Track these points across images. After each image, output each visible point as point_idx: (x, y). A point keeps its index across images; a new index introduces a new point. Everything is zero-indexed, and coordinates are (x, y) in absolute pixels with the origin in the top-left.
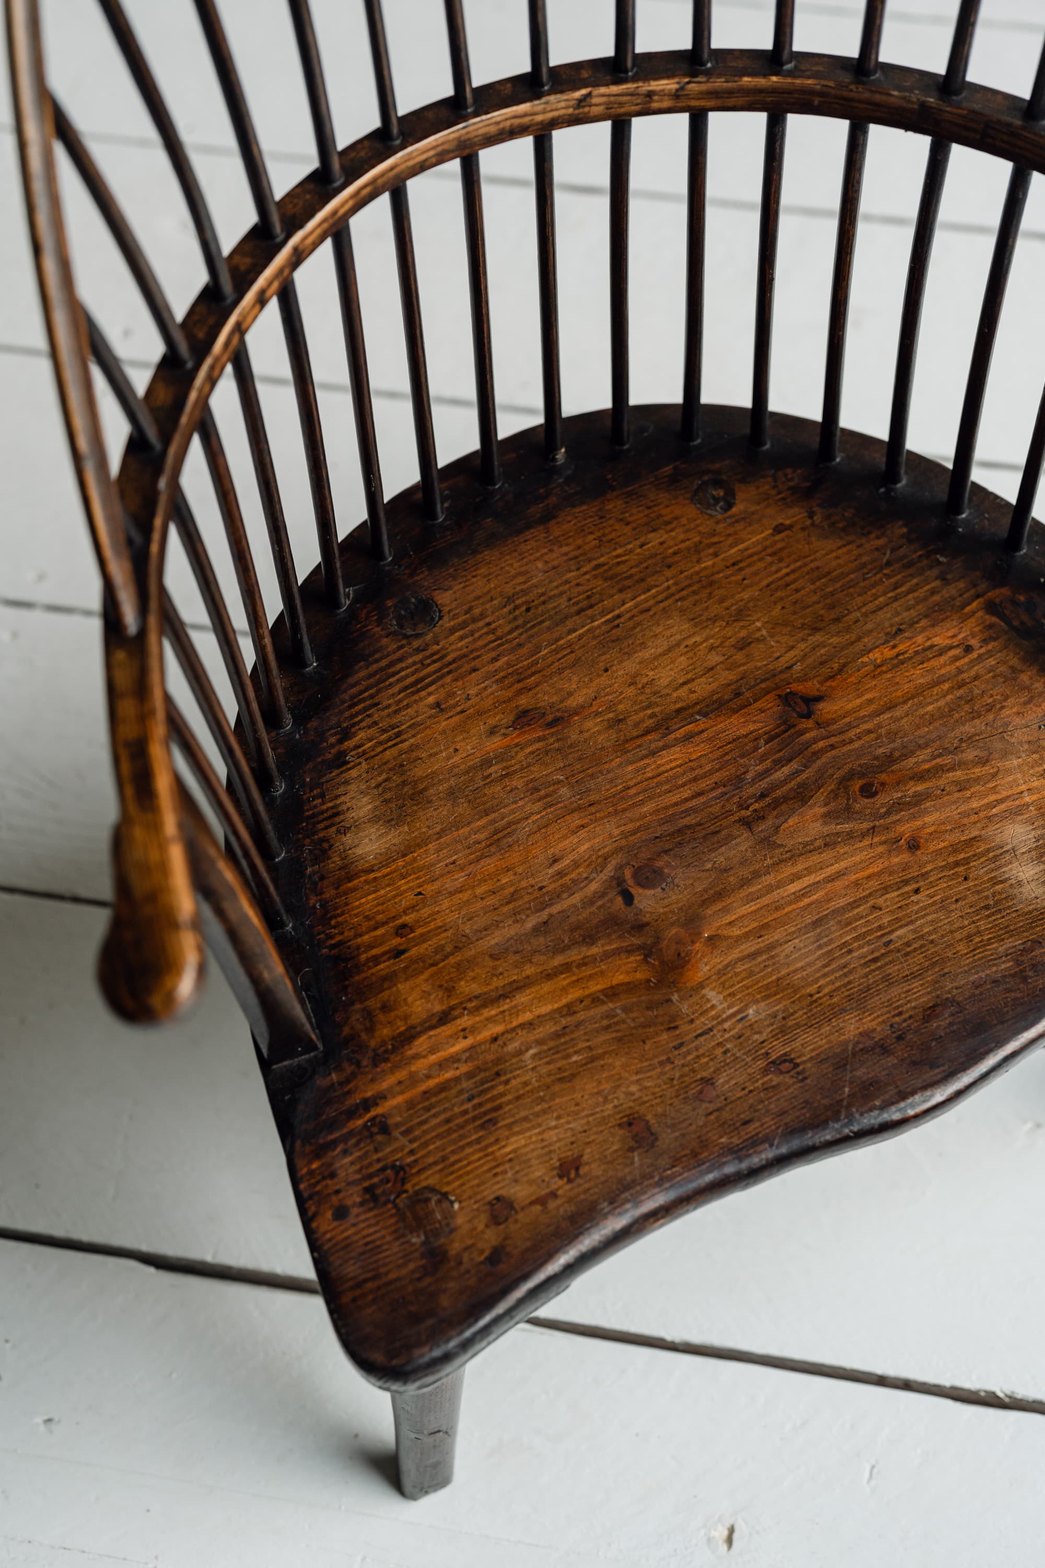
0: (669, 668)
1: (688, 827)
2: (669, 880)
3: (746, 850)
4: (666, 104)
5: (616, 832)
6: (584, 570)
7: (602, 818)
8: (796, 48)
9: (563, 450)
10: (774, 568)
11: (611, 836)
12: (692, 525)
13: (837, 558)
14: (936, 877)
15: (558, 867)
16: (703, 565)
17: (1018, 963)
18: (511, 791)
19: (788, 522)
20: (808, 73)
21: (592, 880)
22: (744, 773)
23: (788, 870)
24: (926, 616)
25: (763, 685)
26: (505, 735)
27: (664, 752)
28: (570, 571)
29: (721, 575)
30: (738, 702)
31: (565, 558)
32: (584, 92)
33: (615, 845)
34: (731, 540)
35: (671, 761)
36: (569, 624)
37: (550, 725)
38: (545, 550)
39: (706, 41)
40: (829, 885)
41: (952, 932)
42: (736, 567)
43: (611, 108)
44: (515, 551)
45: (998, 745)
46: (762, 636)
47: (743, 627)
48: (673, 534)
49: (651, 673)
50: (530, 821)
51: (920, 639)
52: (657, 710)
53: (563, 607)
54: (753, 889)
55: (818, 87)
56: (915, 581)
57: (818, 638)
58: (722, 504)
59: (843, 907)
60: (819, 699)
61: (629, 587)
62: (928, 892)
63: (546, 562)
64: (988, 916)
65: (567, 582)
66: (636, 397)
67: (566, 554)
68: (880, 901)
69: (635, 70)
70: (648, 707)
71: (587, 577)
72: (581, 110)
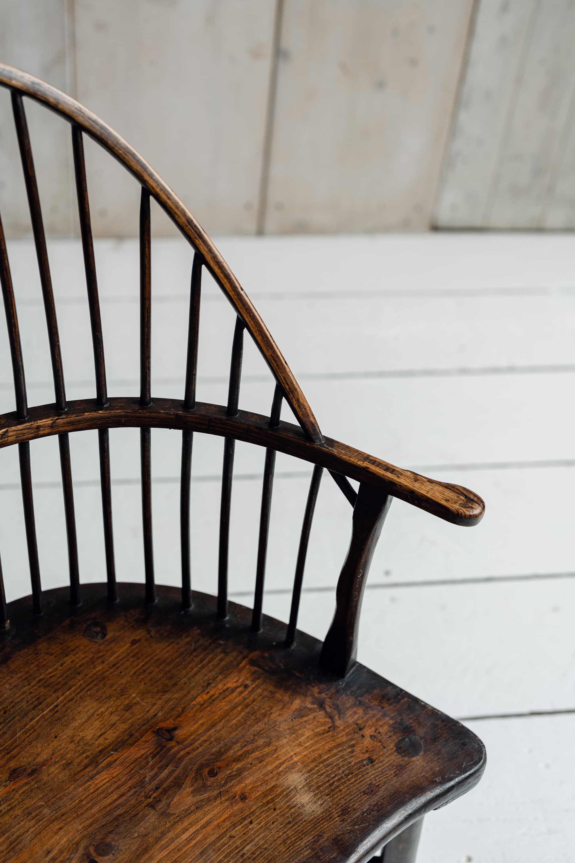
0: (90, 729)
1: (120, 815)
2: (116, 848)
3: (155, 821)
4: (46, 431)
5: (80, 827)
6: (32, 684)
7: (71, 821)
8: (109, 396)
9: (8, 621)
10: (135, 664)
11: (78, 831)
12: (87, 649)
13: (167, 652)
14: (259, 812)
15: (51, 855)
16: (97, 669)
17: (313, 850)
18: (15, 817)
19: (137, 638)
20: (117, 407)
21: (72, 859)
22: (144, 778)
23: (180, 827)
24: (220, 674)
25: (144, 728)
26: (6, 786)
27: (98, 776)
28: (25, 686)
29: (108, 673)
30: (132, 739)
31: (20, 680)
32: (4, 430)
33: (81, 835)
34: (109, 653)
35: (102, 780)
36: (30, 716)
37: (30, 774)
38: (9, 678)
39: (63, 398)
40: (204, 830)
41: (275, 841)
42: (115, 667)
43: (19, 437)
45: (274, 734)
46: (137, 701)
47: (126, 698)
48: (77, 656)
49: (81, 734)
50: (29, 832)
51: (220, 686)
52: (88, 753)
53: (25, 707)
54: (163, 842)
55: (123, 413)
56: (210, 656)
57: (167, 696)
58: (100, 635)
59: (214, 841)
60: (175, 729)
61: (59, 689)
62: (257, 822)
63: (10, 684)
64: (291, 827)
65: (24, 693)
66: (45, 586)
67: (21, 677)
68: (233, 833)
69: (28, 417)
70: (83, 753)
71: (35, 688)
72: (3, 440)
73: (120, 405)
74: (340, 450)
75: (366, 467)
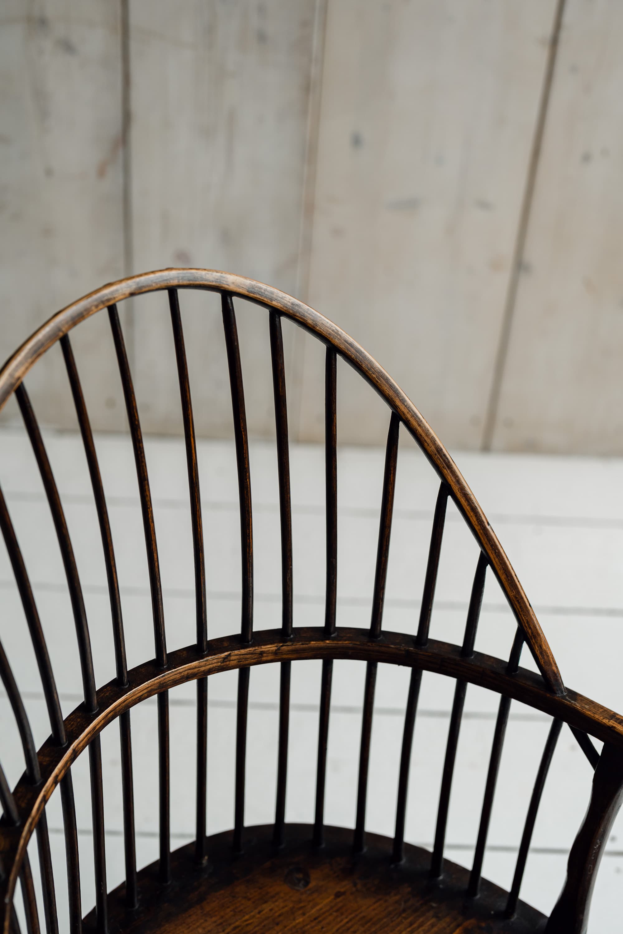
4: (269, 658)
8: (337, 625)
9: (206, 858)
12: (288, 897)
13: (374, 909)
16: (297, 921)
19: (342, 890)
20: (345, 638)
29: (309, 926)
31: (215, 924)
32: (226, 653)
34: (311, 904)
38: (202, 921)
39: (290, 624)
42: (317, 921)
43: (241, 661)
44: (184, 923)
48: (277, 903)
55: (351, 645)
56: (421, 920)
58: (302, 882)
63: (204, 928)
66: (248, 822)
67: (215, 922)
69: (252, 641)
72: (225, 664)
73: (348, 635)
74: (583, 705)
75: (612, 726)
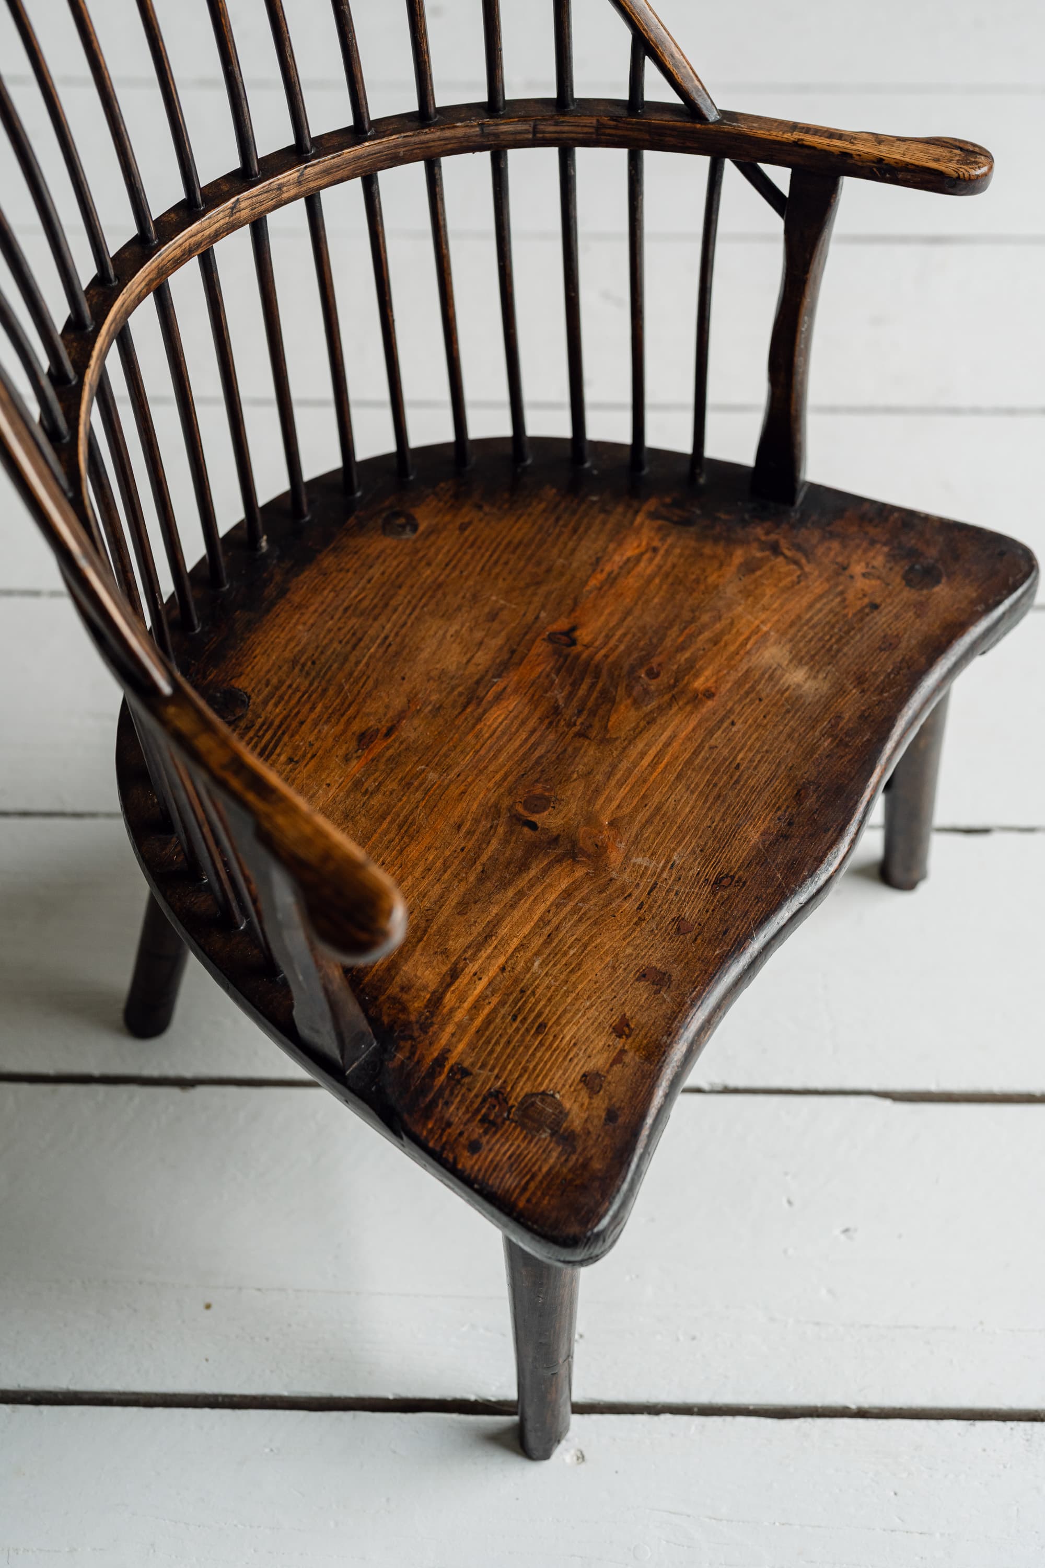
0: (448, 657)
1: (541, 757)
2: (553, 799)
3: (595, 753)
5: (491, 785)
6: (336, 617)
7: (473, 781)
8: (373, 117)
9: (265, 537)
10: (478, 556)
11: (488, 790)
12: (397, 551)
13: (519, 529)
14: (740, 708)
15: (464, 830)
16: (424, 576)
17: (835, 737)
18: (391, 793)
19: (466, 520)
20: (388, 132)
21: (497, 825)
22: (555, 702)
23: (634, 752)
24: (611, 541)
25: (527, 637)
26: (359, 757)
27: (487, 715)
28: (327, 622)
29: (443, 577)
30: (516, 659)
31: (317, 614)
32: (232, 200)
33: (496, 794)
34: (433, 550)
35: (496, 718)
36: (353, 659)
37: (388, 734)
38: (297, 616)
39: (306, 134)
40: (670, 748)
41: (776, 738)
42: (450, 567)
43: (255, 208)
44: (274, 626)
45: (721, 604)
46: (502, 605)
47: (483, 606)
48: (386, 564)
49: (438, 666)
50: (420, 808)
51: (617, 558)
52: (460, 689)
53: (339, 649)
54: (618, 776)
55: (399, 141)
56: (586, 520)
57: (543, 590)
58: (408, 528)
59: (690, 758)
60: (573, 629)
61: (380, 614)
62: (741, 721)
63: (304, 624)
64: (793, 717)
65: (330, 631)
66: (310, 473)
67: (315, 611)
68: (713, 742)
69: (260, 173)
70: (453, 689)
71: (343, 620)
72: (234, 217)
73: (391, 127)
74: (750, 124)
75: (799, 139)
